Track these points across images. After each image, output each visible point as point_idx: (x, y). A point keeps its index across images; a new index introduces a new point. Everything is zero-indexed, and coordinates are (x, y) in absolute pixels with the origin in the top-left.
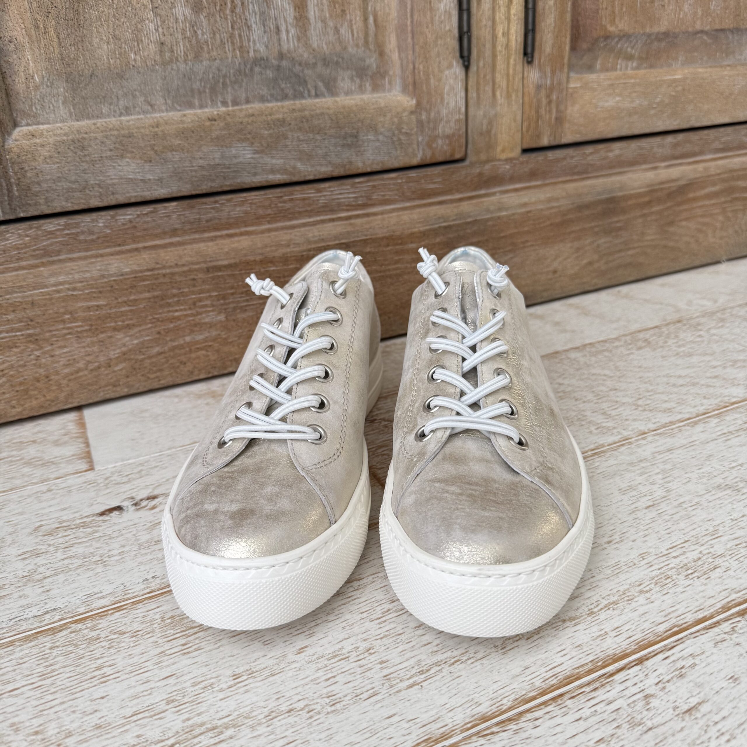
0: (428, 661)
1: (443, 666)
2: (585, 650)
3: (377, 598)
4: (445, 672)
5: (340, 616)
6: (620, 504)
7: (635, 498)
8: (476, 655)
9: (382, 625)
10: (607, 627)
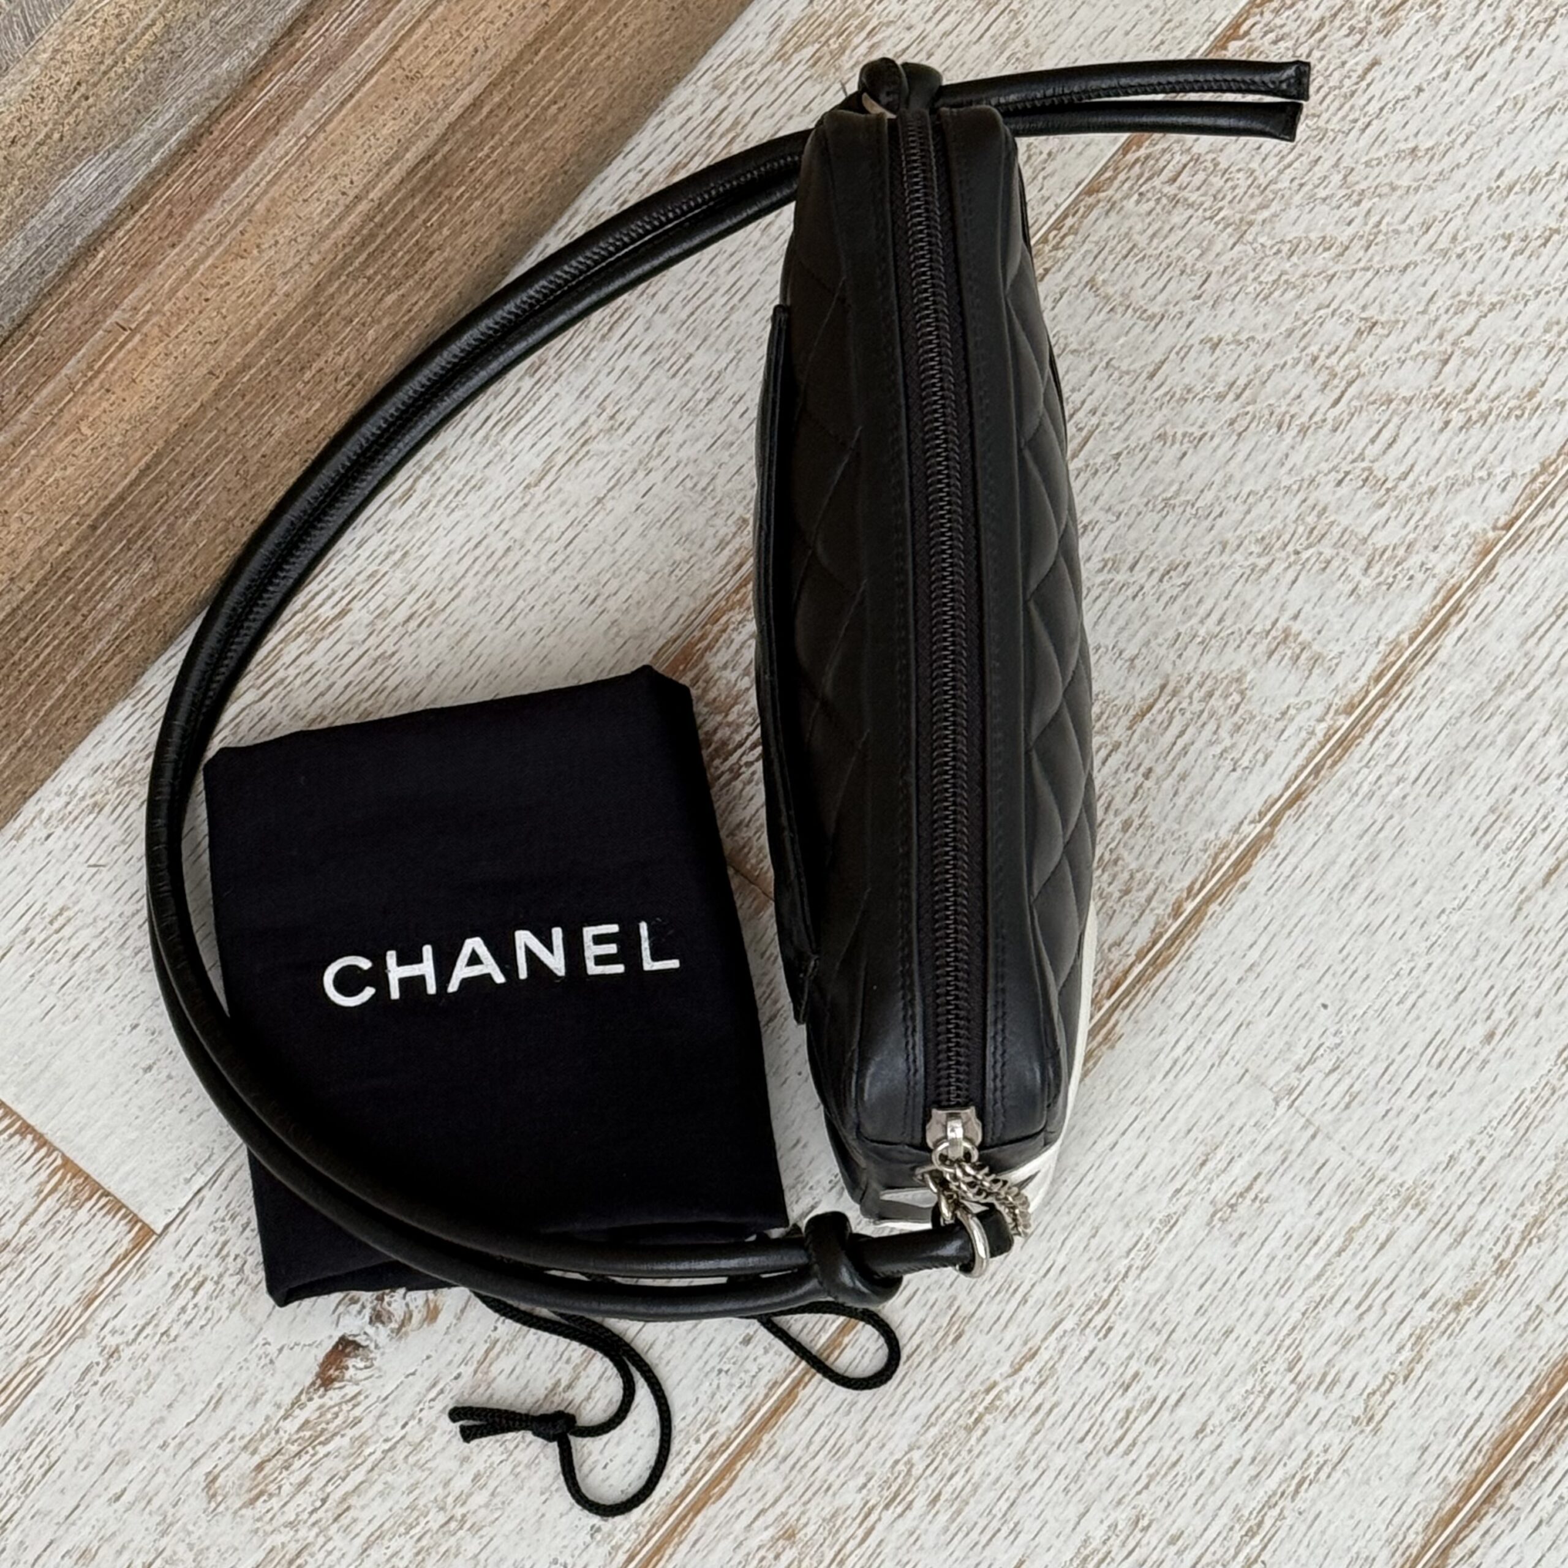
0: (1253, 1504)
1: (1281, 1504)
2: (1511, 1365)
3: (1091, 1391)
4: (1290, 1518)
5: (1043, 1464)
6: (1485, 887)
7: (1512, 853)
8: (1328, 1456)
9: (1133, 1456)
10: (1537, 1292)
